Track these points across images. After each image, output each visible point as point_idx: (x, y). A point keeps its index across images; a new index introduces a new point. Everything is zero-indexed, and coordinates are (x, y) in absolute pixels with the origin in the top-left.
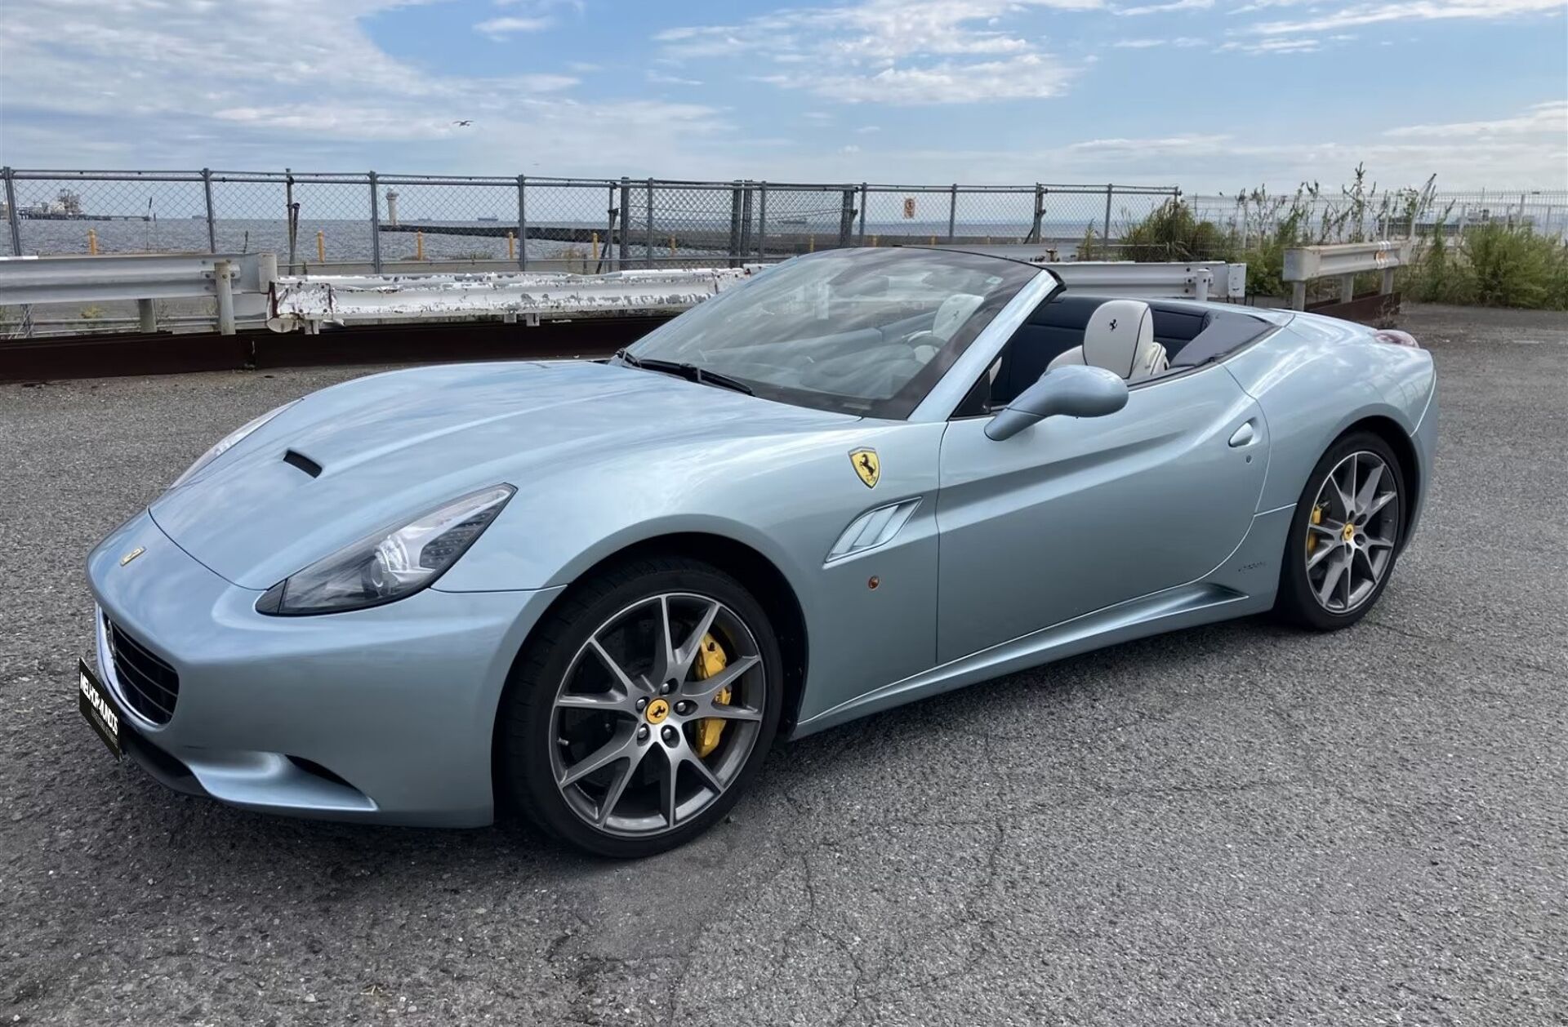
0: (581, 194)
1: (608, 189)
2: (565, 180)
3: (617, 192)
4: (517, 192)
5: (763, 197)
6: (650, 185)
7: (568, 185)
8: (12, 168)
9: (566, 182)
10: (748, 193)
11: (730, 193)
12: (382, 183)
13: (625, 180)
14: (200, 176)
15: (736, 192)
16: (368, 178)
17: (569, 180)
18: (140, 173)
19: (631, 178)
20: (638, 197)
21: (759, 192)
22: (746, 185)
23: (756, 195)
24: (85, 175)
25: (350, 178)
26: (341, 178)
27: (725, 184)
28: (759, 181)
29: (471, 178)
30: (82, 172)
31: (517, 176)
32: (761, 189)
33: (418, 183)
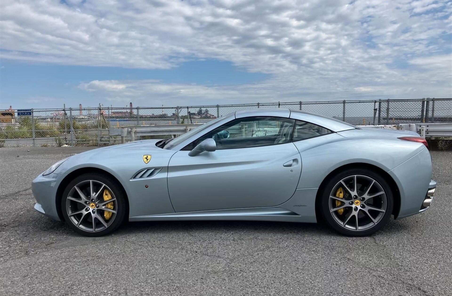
0: (364, 105)
1: (373, 103)
2: (358, 101)
3: (377, 104)
4: (343, 105)
5: (433, 103)
6: (388, 101)
7: (360, 102)
8: (219, 105)
9: (359, 101)
10: (428, 102)
11: (421, 103)
12: (303, 104)
13: (380, 100)
14: (257, 105)
15: (423, 102)
16: (299, 103)
17: (360, 101)
18: (244, 104)
19: (382, 99)
20: (384, 105)
21: (432, 101)
22: (427, 99)
23: (431, 103)
24: (233, 106)
25: (294, 103)
26: (292, 103)
27: (418, 99)
28: (432, 98)
29: (329, 102)
30: (232, 105)
31: (343, 100)
32: (432, 100)
33: (313, 104)
